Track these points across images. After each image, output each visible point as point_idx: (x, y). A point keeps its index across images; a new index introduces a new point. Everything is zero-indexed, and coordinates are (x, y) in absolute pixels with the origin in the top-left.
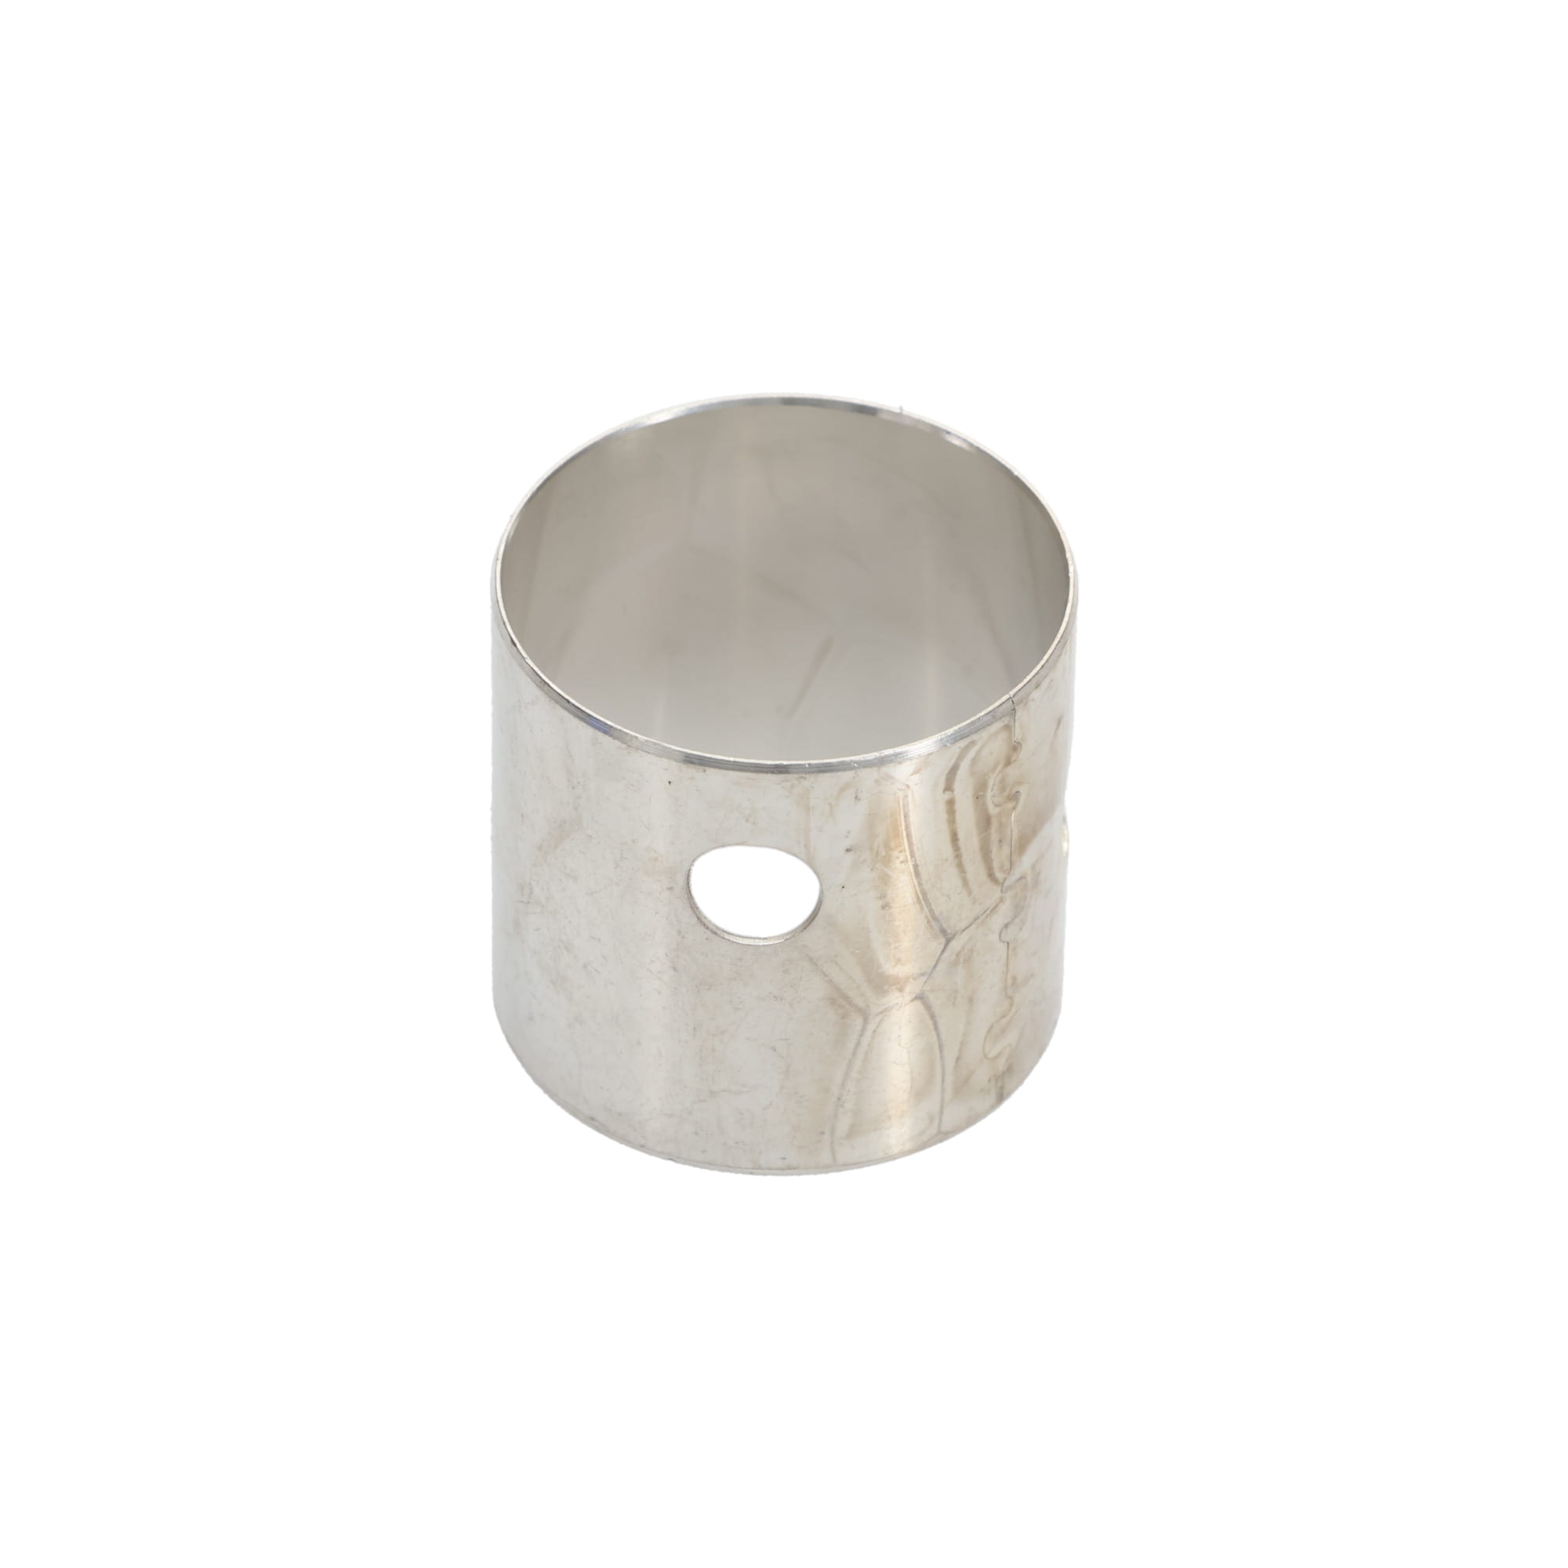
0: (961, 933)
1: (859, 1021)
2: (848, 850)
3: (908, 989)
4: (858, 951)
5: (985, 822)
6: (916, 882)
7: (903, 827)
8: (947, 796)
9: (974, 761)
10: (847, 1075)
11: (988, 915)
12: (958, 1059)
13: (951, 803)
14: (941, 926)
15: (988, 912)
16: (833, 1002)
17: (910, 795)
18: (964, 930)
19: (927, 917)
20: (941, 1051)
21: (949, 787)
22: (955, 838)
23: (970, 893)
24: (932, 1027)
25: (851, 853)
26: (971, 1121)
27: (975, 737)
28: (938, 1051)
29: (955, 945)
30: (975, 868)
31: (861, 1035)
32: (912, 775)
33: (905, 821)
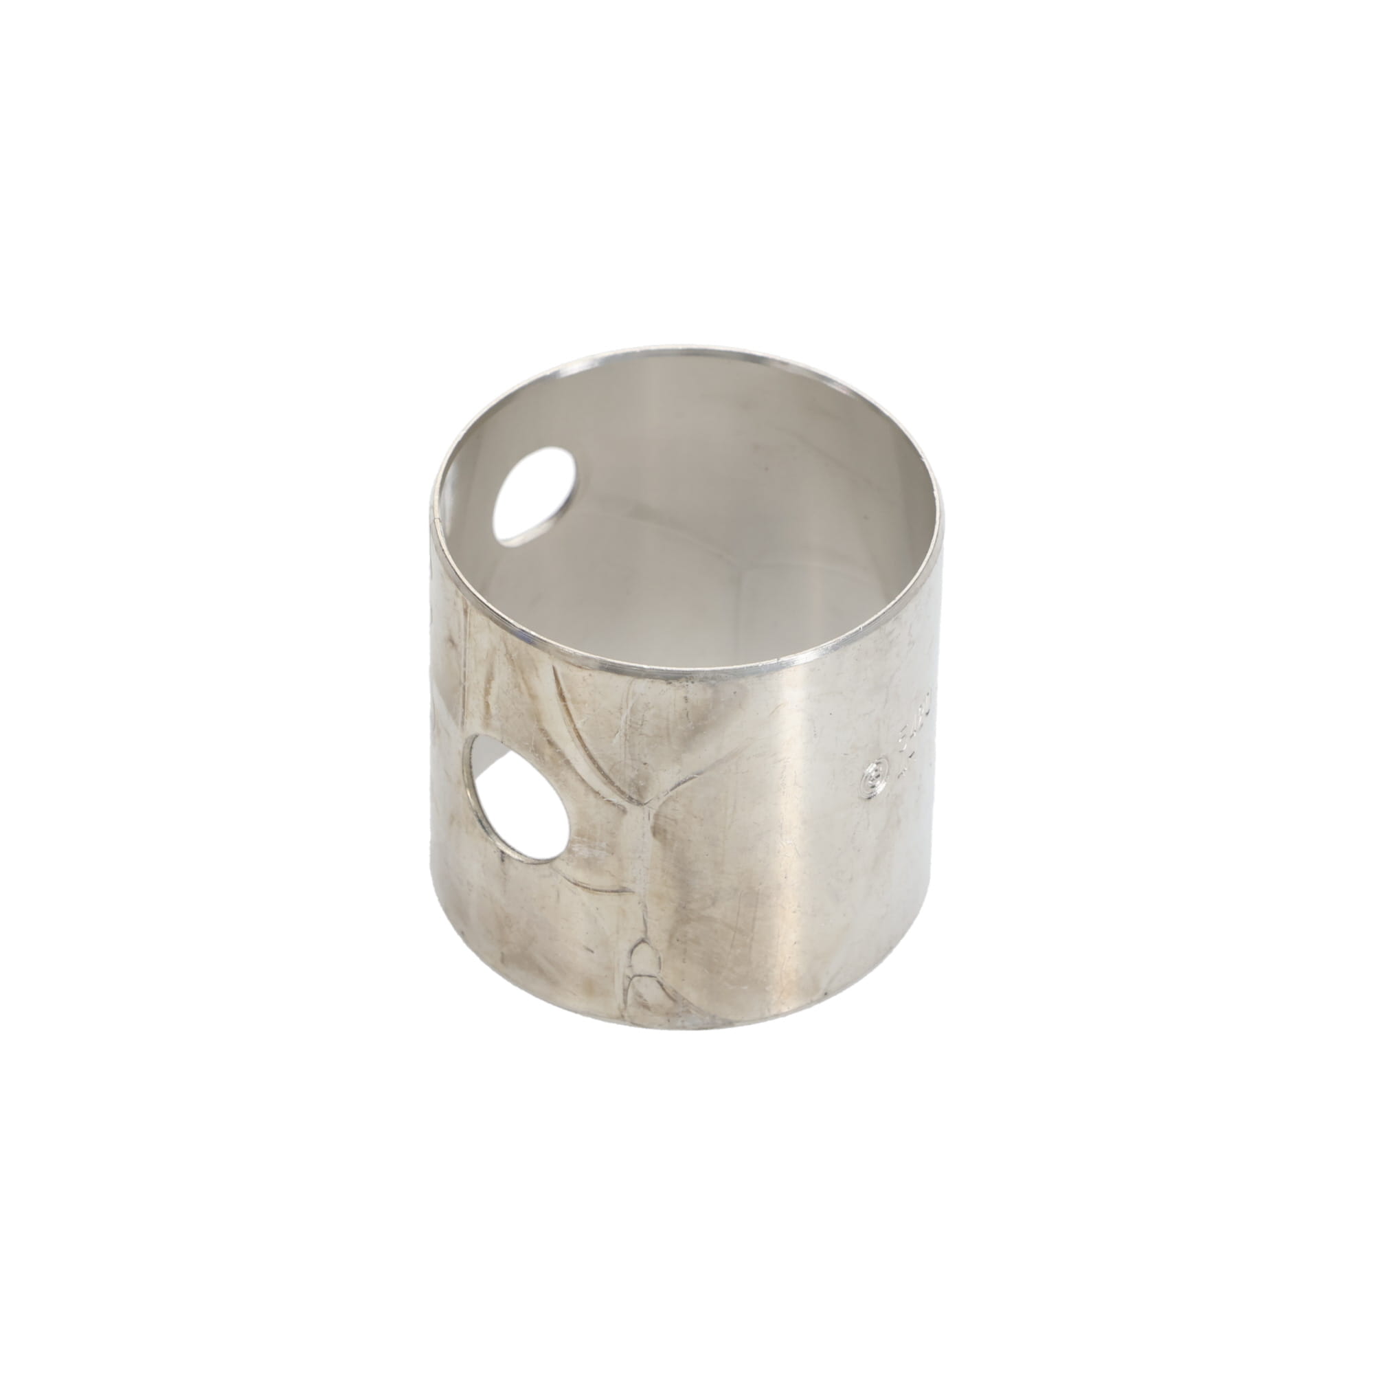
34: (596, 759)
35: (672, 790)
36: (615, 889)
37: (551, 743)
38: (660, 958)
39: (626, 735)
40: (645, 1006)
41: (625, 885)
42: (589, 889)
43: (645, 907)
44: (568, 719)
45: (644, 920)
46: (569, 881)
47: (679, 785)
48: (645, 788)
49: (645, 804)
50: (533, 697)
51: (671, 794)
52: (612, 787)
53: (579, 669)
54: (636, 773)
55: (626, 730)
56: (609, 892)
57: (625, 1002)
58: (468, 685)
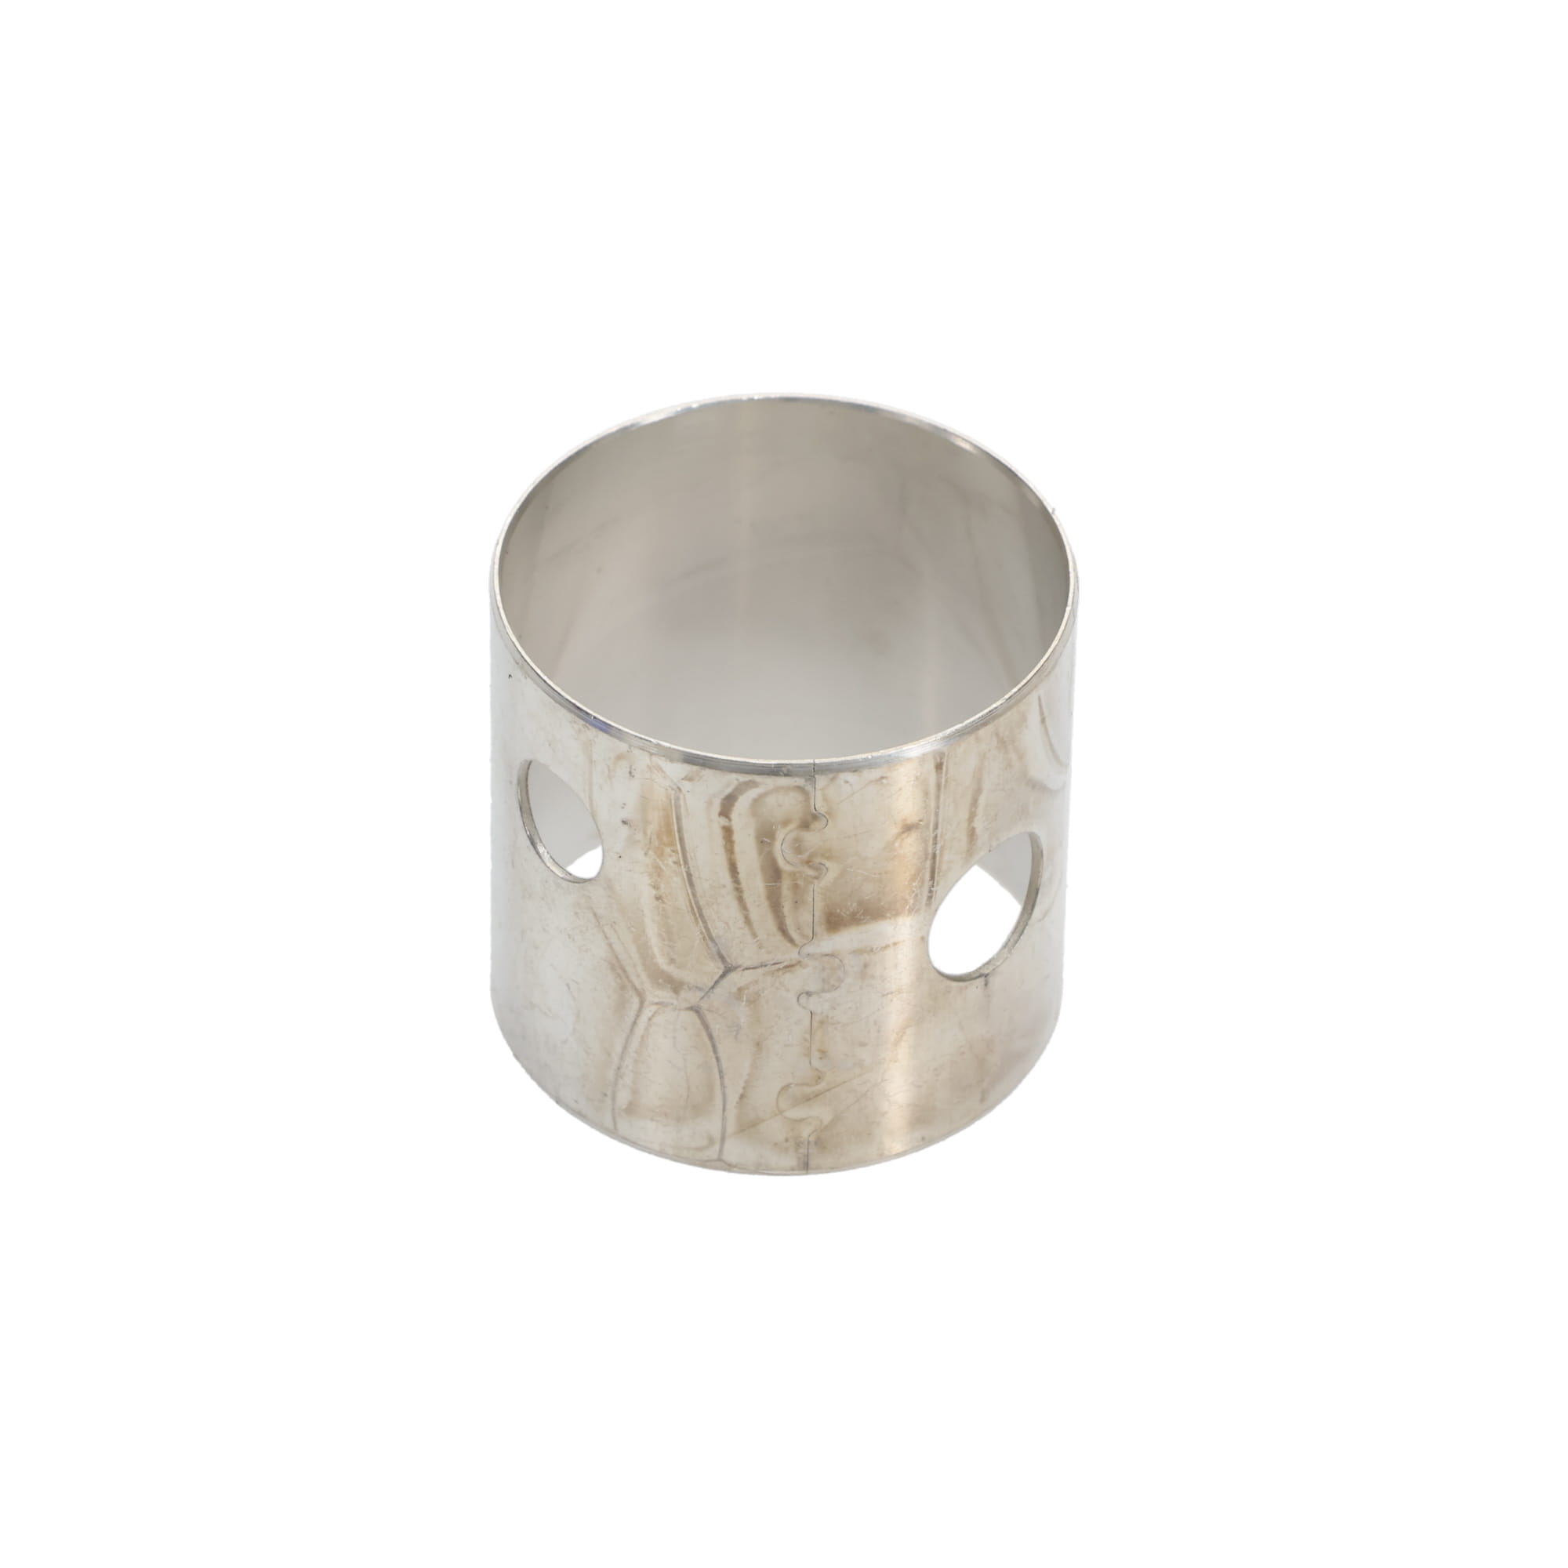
0: (743, 970)
1: (636, 1000)
2: (624, 822)
3: (683, 994)
4: (633, 929)
5: (774, 873)
6: (689, 891)
7: (676, 828)
8: (723, 821)
9: (756, 802)
10: (625, 1048)
11: (779, 969)
12: (742, 1097)
13: (728, 832)
14: (719, 949)
15: (781, 966)
16: (613, 968)
17: (682, 797)
18: (747, 969)
19: (702, 933)
20: (722, 1077)
21: (725, 812)
22: (733, 869)
23: (754, 935)
24: (710, 1049)
25: (626, 827)
26: (759, 1169)
27: (758, 778)
28: (717, 1077)
29: (736, 979)
30: (760, 910)
31: (638, 1016)
32: (683, 779)
33: (678, 823)
50: (1021, 757)
58: (942, 843)
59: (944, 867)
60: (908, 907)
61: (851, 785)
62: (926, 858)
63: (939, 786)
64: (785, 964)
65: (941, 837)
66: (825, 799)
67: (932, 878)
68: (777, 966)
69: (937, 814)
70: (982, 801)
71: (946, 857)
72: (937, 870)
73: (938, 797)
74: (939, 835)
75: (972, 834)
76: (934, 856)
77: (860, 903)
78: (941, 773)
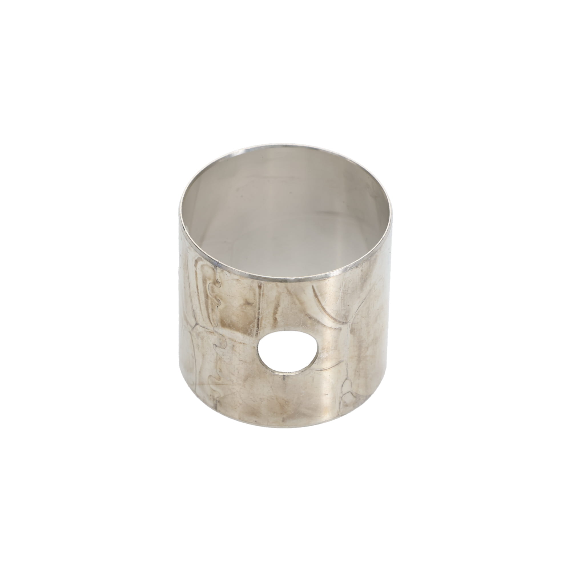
5: (206, 295)
8: (195, 268)
9: (202, 267)
11: (208, 332)
13: (196, 273)
18: (201, 326)
21: (195, 265)
23: (202, 315)
29: (198, 328)
34: (330, 314)
35: (357, 311)
36: (336, 364)
37: (311, 318)
38: (352, 383)
39: (342, 298)
40: (347, 406)
41: (340, 360)
42: (327, 369)
43: (347, 364)
44: (318, 304)
45: (347, 370)
46: (318, 371)
47: (359, 307)
48: (348, 316)
49: (348, 322)
50: (302, 303)
51: (356, 313)
52: (337, 322)
53: (324, 280)
54: (345, 311)
55: (342, 295)
56: (334, 366)
57: (340, 408)
58: (262, 316)
59: (263, 325)
60: (248, 333)
61: (228, 276)
62: (255, 318)
63: (260, 294)
64: (210, 331)
65: (261, 313)
66: (220, 277)
67: (258, 327)
68: (208, 330)
69: (259, 304)
70: (280, 309)
71: (263, 322)
72: (260, 325)
73: (260, 298)
74: (260, 312)
75: (275, 319)
76: (258, 319)
77: (231, 322)
78: (261, 290)
